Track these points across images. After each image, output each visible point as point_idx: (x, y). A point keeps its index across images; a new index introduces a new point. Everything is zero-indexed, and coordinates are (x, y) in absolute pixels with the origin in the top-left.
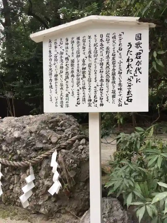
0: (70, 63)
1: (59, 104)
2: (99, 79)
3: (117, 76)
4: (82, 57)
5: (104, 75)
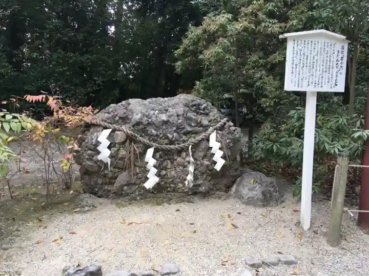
0: (305, 57)
1: (297, 85)
2: (321, 70)
3: (331, 69)
4: (313, 54)
5: (324, 67)
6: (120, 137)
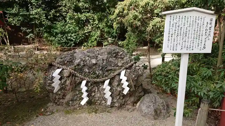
0: (180, 28)
1: (172, 49)
3: (201, 37)
4: (186, 26)
5: (195, 36)
6: (66, 73)
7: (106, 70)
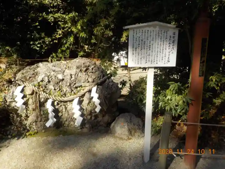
0: (143, 42)
1: (137, 62)
3: (164, 50)
4: (150, 40)
5: (159, 49)
6: (28, 91)
7: (74, 86)
